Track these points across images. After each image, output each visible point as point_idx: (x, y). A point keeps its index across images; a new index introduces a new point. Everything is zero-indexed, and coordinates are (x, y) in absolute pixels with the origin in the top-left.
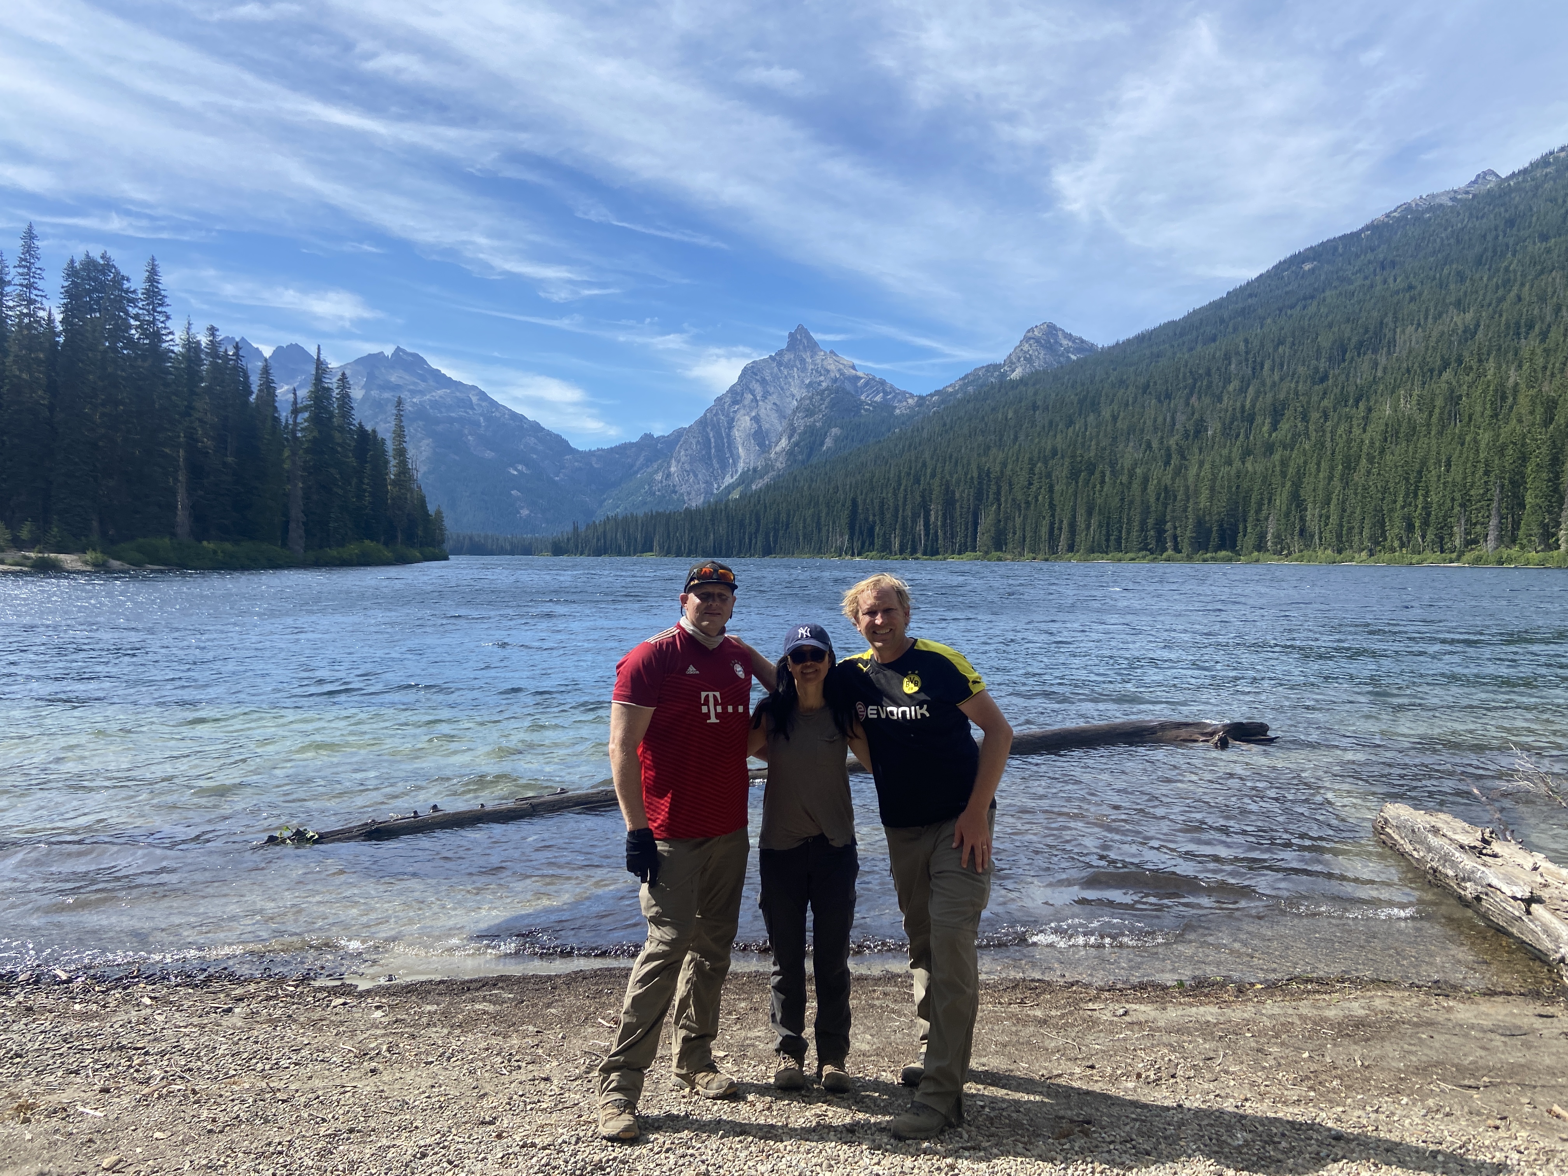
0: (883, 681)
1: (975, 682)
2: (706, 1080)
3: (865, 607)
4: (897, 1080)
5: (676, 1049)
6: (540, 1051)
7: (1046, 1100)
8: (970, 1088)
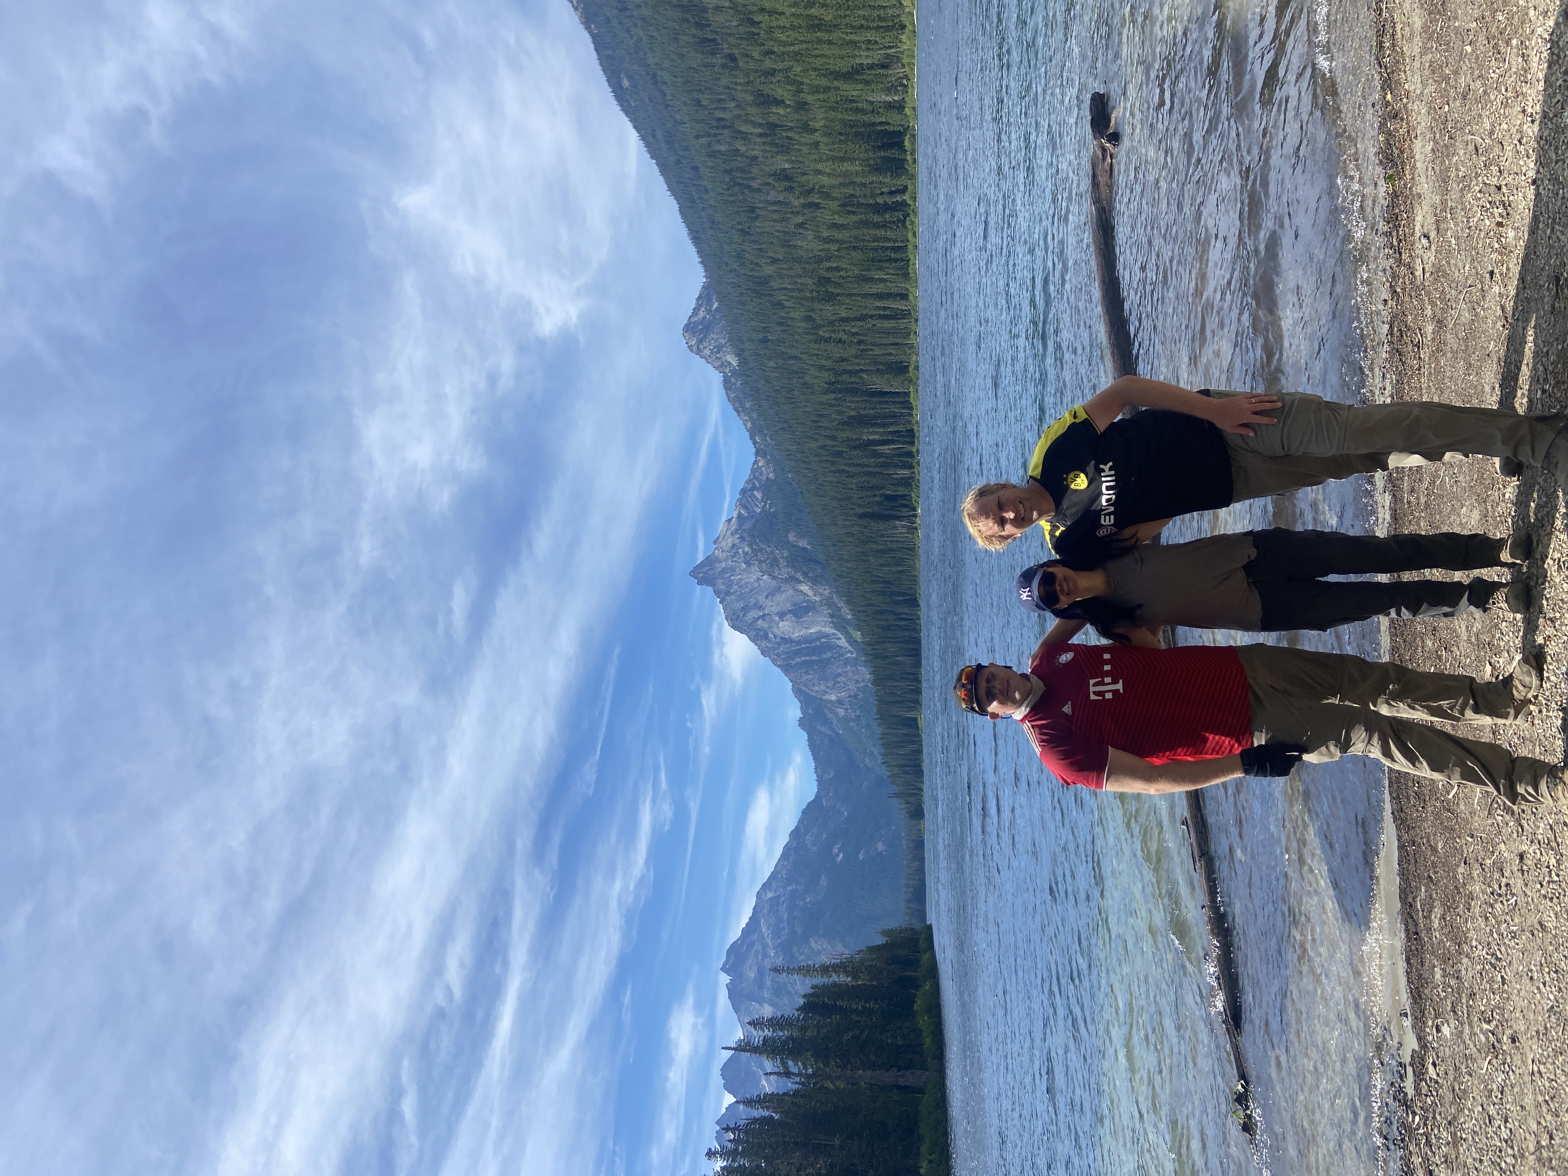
0: (1074, 510)
1: (1075, 417)
2: (1521, 688)
3: (996, 528)
4: (1515, 482)
5: (1487, 720)
6: (1488, 862)
7: (1533, 323)
8: (1521, 404)
